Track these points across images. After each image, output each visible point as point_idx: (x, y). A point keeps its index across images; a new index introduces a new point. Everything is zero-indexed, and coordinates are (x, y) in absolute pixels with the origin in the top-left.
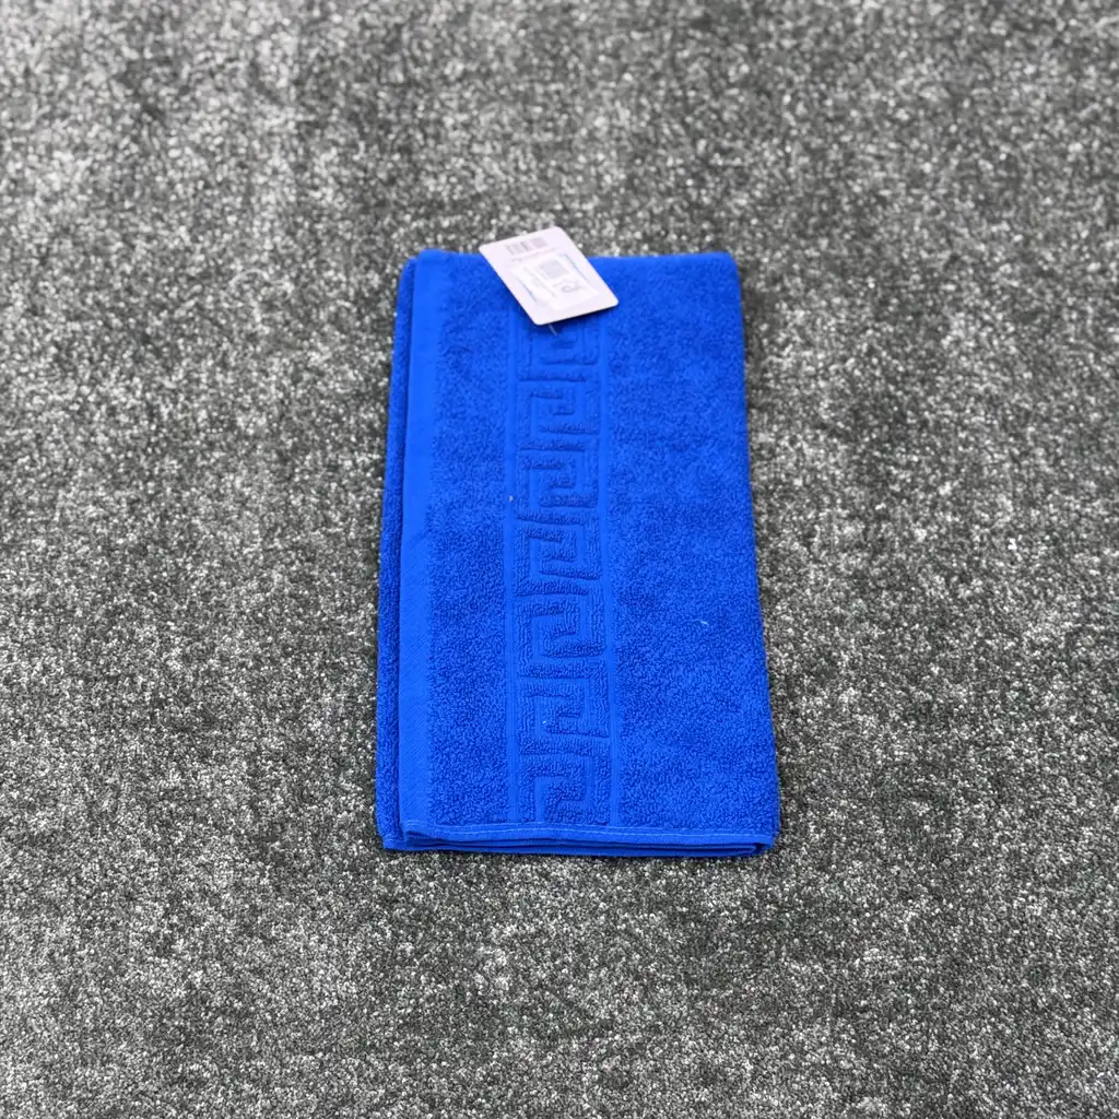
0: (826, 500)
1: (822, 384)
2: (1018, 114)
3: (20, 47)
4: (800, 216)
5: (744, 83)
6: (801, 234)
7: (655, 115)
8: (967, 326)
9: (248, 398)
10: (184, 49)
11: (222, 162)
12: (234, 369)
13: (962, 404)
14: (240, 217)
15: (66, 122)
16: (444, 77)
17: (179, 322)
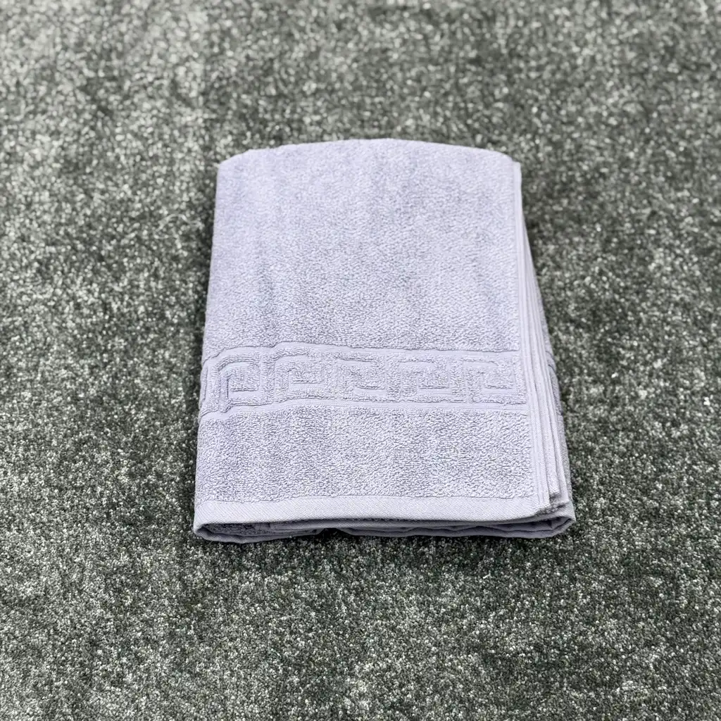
0: (576, 370)
1: (569, 293)
2: (689, 122)
3: (13, 67)
4: (548, 184)
5: (506, 99)
6: (550, 196)
7: (446, 119)
8: (665, 257)
9: (173, 299)
10: (126, 71)
11: (153, 144)
12: (163, 279)
13: (665, 308)
14: (165, 180)
15: (44, 117)
16: (303, 93)
17: (124, 247)
